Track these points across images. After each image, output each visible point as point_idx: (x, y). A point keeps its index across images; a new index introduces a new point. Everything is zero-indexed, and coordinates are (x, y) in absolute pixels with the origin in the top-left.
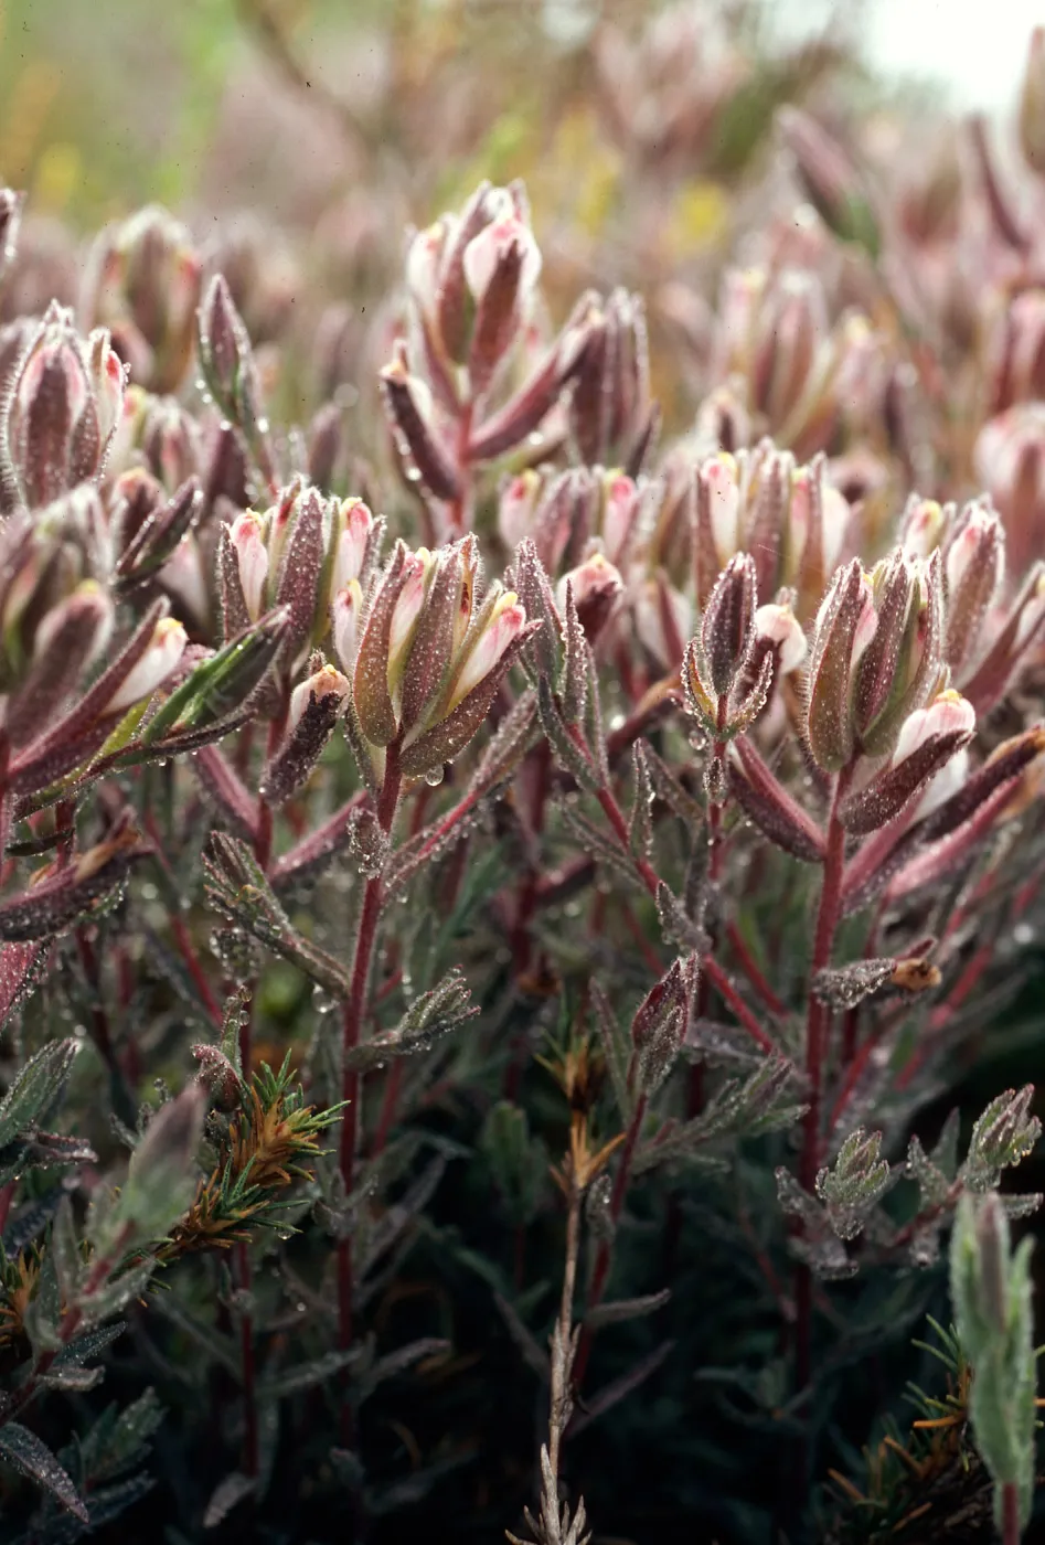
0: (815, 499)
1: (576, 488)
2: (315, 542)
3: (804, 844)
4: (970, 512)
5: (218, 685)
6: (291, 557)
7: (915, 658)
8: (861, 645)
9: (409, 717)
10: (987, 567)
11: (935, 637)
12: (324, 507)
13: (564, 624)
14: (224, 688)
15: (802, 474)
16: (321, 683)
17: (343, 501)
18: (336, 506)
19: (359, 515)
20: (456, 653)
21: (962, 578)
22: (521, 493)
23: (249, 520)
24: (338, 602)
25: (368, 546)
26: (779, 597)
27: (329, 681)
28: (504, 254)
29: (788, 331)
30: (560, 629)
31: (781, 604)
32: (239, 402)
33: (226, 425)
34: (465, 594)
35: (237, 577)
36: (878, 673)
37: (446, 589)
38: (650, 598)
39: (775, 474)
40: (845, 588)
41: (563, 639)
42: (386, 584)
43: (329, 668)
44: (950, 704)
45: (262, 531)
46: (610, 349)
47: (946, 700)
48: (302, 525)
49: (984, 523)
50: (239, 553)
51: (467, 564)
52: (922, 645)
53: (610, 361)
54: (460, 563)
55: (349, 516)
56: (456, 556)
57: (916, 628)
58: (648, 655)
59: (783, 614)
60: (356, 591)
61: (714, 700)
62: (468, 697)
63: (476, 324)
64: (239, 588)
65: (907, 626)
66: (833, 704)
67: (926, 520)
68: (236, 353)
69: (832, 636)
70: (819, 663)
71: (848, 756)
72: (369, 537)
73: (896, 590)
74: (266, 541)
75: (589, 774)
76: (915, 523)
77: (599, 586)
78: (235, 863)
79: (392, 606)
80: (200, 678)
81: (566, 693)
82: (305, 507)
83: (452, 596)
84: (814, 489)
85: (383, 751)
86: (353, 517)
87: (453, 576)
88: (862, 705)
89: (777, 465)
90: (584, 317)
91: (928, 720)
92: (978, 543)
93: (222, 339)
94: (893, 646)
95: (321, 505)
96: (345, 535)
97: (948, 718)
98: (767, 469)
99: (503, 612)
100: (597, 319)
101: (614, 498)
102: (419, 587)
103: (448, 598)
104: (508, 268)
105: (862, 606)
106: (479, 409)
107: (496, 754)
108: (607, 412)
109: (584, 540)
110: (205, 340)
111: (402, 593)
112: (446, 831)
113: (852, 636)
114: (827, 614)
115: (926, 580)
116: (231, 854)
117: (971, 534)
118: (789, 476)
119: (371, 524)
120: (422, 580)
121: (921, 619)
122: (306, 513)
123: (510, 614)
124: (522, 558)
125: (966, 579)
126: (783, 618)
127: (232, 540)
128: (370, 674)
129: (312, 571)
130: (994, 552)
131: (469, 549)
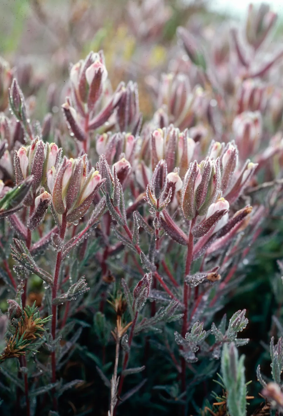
0: (185, 141)
1: (117, 138)
2: (42, 155)
3: (182, 240)
4: (229, 145)
5: (13, 198)
6: (35, 160)
7: (213, 188)
8: (197, 185)
9: (68, 206)
10: (233, 161)
11: (218, 182)
12: (45, 146)
13: (113, 179)
14: (14, 199)
15: (181, 134)
16: (43, 196)
17: (50, 144)
18: (48, 145)
19: (54, 147)
20: (82, 188)
22: (102, 140)
23: (23, 149)
24: (48, 173)
25: (57, 157)
26: (174, 170)
27: (46, 196)
28: (97, 72)
29: (180, 92)
30: (112, 180)
31: (175, 172)
32: (21, 114)
33: (18, 121)
34: (84, 171)
35: (19, 166)
36: (202, 193)
37: (78, 170)
38: (139, 169)
39: (174, 134)
40: (192, 169)
41: (113, 183)
42: (61, 169)
43: (46, 192)
44: (222, 202)
45: (27, 153)
46: (128, 98)
47: (221, 201)
48: (38, 151)
49: (232, 149)
50: (20, 160)
51: (84, 163)
52: (214, 185)
53: (127, 102)
54: (82, 162)
55: (52, 148)
56: (81, 161)
57: (213, 180)
58: (139, 185)
59: (175, 175)
60: (53, 169)
61: (156, 200)
62: (85, 201)
63: (89, 91)
64: (20, 169)
65: (210, 179)
66: (189, 202)
67: (217, 147)
68: (20, 100)
69: (189, 182)
70: (185, 190)
71: (194, 216)
72: (57, 154)
73: (207, 169)
74: (28, 155)
75: (121, 221)
76: (213, 149)
77: (124, 167)
78: (20, 247)
79: (63, 175)
80: (8, 196)
81: (114, 198)
82: (39, 146)
83: (80, 172)
84: (185, 139)
85: (62, 215)
86: (53, 148)
87: (80, 166)
88: (198, 201)
89: (174, 132)
90: (120, 89)
91: (216, 206)
92: (231, 154)
93: (16, 97)
94: (206, 185)
95: (43, 145)
96: (50, 154)
97: (221, 206)
98: (172, 133)
99: (95, 176)
100: (124, 90)
101: (128, 141)
102: (70, 170)
103: (79, 173)
104: (98, 76)
105: (197, 174)
106: (91, 115)
107: (94, 215)
108: (127, 116)
109: (120, 154)
110: (11, 97)
111: (66, 172)
112: (80, 237)
113: (194, 182)
114: (188, 176)
115: (215, 166)
116: (19, 245)
117: (229, 152)
118: (178, 134)
119: (58, 150)
120: (71, 167)
121: (214, 177)
122: (39, 147)
123: (96, 177)
124: (101, 160)
125: (227, 165)
126: (176, 176)
127: (18, 155)
128: (57, 194)
129: (41, 164)
130: (235, 157)
131: (85, 158)
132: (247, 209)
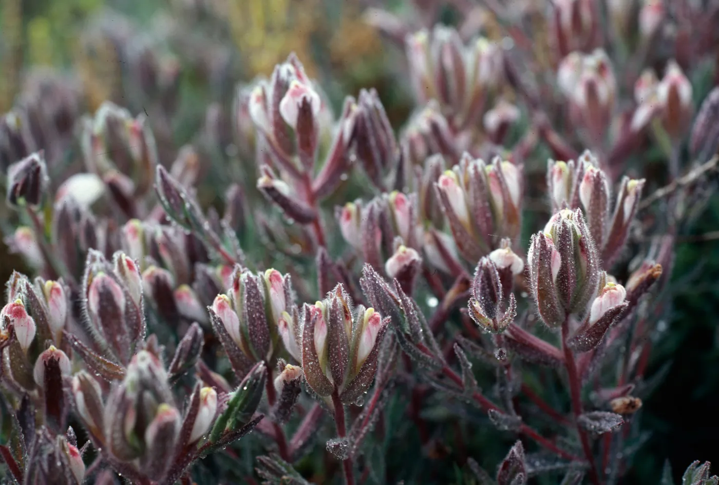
0: (501, 179)
1: (377, 210)
2: (257, 299)
3: (553, 361)
4: (582, 164)
5: (240, 409)
6: (248, 311)
7: (584, 263)
8: (556, 270)
9: (338, 381)
10: (601, 193)
11: (591, 251)
12: (256, 280)
13: (400, 301)
14: (243, 410)
15: (490, 169)
16: (288, 375)
17: (264, 273)
18: (262, 276)
19: (275, 278)
20: (351, 343)
21: (590, 201)
22: (349, 216)
23: (221, 301)
24: (281, 327)
25: (285, 292)
26: (502, 245)
27: (291, 373)
28: (301, 105)
29: (448, 62)
30: (398, 304)
31: (504, 248)
32: (191, 221)
33: (188, 232)
34: (346, 312)
35: (225, 331)
36: (568, 279)
37: (336, 317)
38: (430, 242)
39: (476, 173)
40: (538, 246)
41: (402, 308)
42: (305, 326)
43: (289, 366)
44: (613, 291)
45: (230, 303)
46: (368, 125)
47: (609, 289)
48: (248, 293)
49: (592, 171)
50: (223, 320)
51: (342, 299)
52: (585, 257)
53: (370, 132)
54: (339, 300)
55: (270, 280)
56: (335, 300)
57: (579, 250)
58: (439, 272)
59: (506, 254)
61: (491, 321)
62: (365, 364)
63: (297, 140)
64: (229, 335)
65: (575, 250)
66: (550, 301)
67: (561, 172)
68: (181, 199)
69: (540, 271)
70: (536, 284)
71: (564, 318)
72: (284, 287)
73: (564, 235)
74: (233, 307)
75: (435, 363)
76: (556, 177)
77: (407, 263)
78: (273, 468)
79: (312, 336)
80: (231, 408)
81: (411, 332)
82: (247, 284)
83: (341, 318)
84: (499, 175)
85: (330, 397)
86: (273, 281)
87: (337, 310)
88: (564, 294)
89: (476, 168)
90: (349, 111)
91: (603, 303)
92: (593, 183)
93: (173, 196)
94: (570, 261)
95: (254, 279)
96: (272, 291)
97: (613, 299)
98: (471, 169)
99: (369, 320)
100: (356, 109)
101: (398, 208)
102: (323, 323)
103: (339, 321)
104: (305, 110)
105: (551, 253)
106: (311, 174)
107: (383, 366)
108: (377, 155)
109: (391, 240)
110: (163, 198)
111: (315, 329)
112: (372, 412)
113: (550, 269)
114: (533, 260)
115: (578, 227)
116: (270, 465)
117: (588, 178)
118: (484, 170)
119: (283, 279)
120: (323, 319)
121: (580, 244)
122: (248, 286)
123: (373, 320)
124: (367, 275)
125: (592, 202)
126: (508, 255)
127: (217, 315)
128: (312, 369)
129: (261, 314)
130: (603, 185)
131: (341, 292)
132: (653, 272)
